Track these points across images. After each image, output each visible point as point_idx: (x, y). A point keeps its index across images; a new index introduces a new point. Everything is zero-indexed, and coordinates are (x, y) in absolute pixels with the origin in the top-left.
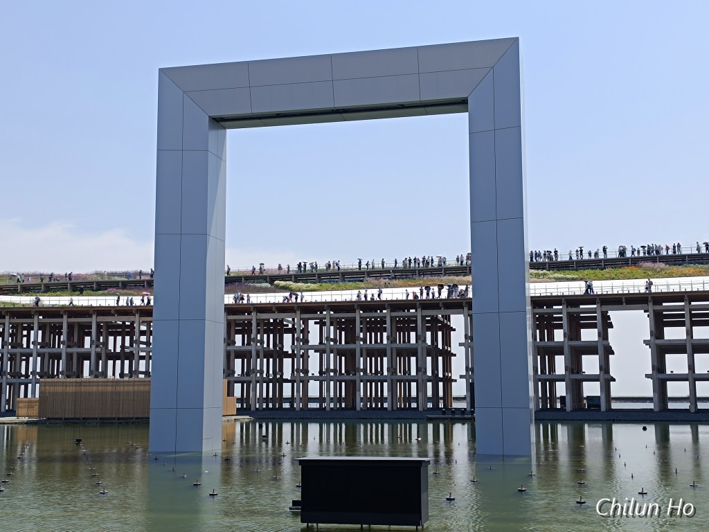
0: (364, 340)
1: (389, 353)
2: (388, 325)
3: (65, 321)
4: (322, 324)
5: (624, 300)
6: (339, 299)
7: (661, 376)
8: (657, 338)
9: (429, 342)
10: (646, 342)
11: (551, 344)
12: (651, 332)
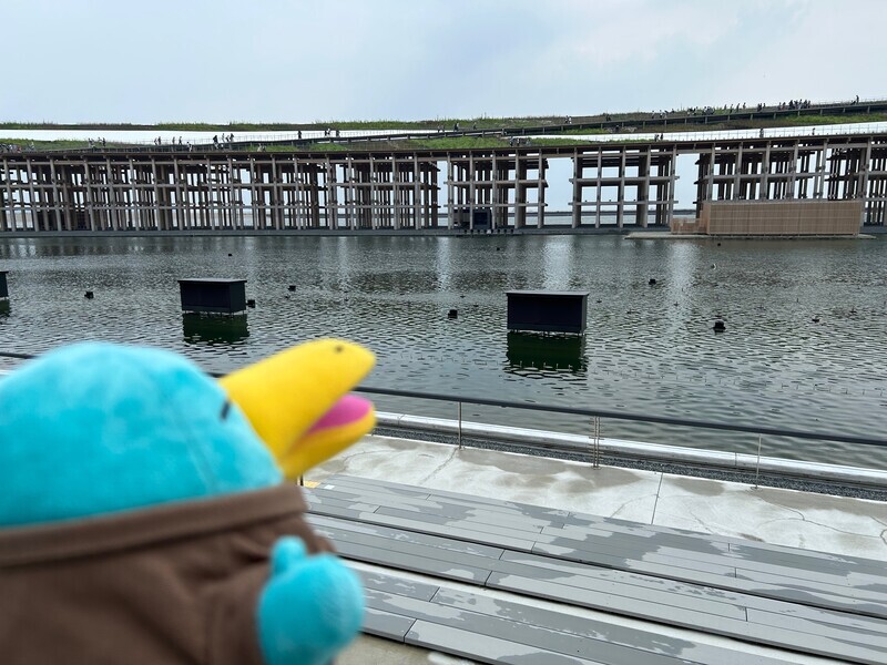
1: (394, 188)
2: (393, 168)
4: (345, 166)
5: (556, 150)
7: (578, 202)
8: (577, 176)
10: (570, 180)
11: (506, 181)
12: (574, 173)
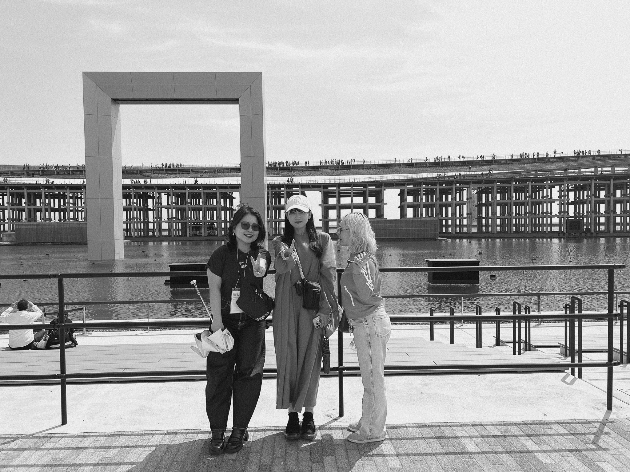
0: (190, 203)
1: (203, 209)
2: (202, 196)
3: (26, 192)
4: (168, 195)
5: (311, 186)
6: (177, 183)
7: (326, 220)
8: (325, 203)
9: (222, 204)
10: (320, 205)
11: (279, 206)
12: (322, 201)
